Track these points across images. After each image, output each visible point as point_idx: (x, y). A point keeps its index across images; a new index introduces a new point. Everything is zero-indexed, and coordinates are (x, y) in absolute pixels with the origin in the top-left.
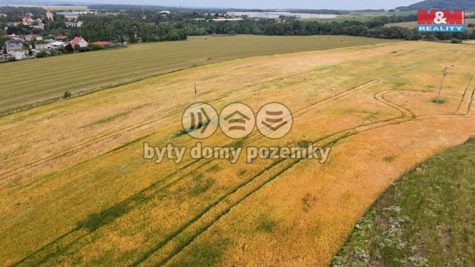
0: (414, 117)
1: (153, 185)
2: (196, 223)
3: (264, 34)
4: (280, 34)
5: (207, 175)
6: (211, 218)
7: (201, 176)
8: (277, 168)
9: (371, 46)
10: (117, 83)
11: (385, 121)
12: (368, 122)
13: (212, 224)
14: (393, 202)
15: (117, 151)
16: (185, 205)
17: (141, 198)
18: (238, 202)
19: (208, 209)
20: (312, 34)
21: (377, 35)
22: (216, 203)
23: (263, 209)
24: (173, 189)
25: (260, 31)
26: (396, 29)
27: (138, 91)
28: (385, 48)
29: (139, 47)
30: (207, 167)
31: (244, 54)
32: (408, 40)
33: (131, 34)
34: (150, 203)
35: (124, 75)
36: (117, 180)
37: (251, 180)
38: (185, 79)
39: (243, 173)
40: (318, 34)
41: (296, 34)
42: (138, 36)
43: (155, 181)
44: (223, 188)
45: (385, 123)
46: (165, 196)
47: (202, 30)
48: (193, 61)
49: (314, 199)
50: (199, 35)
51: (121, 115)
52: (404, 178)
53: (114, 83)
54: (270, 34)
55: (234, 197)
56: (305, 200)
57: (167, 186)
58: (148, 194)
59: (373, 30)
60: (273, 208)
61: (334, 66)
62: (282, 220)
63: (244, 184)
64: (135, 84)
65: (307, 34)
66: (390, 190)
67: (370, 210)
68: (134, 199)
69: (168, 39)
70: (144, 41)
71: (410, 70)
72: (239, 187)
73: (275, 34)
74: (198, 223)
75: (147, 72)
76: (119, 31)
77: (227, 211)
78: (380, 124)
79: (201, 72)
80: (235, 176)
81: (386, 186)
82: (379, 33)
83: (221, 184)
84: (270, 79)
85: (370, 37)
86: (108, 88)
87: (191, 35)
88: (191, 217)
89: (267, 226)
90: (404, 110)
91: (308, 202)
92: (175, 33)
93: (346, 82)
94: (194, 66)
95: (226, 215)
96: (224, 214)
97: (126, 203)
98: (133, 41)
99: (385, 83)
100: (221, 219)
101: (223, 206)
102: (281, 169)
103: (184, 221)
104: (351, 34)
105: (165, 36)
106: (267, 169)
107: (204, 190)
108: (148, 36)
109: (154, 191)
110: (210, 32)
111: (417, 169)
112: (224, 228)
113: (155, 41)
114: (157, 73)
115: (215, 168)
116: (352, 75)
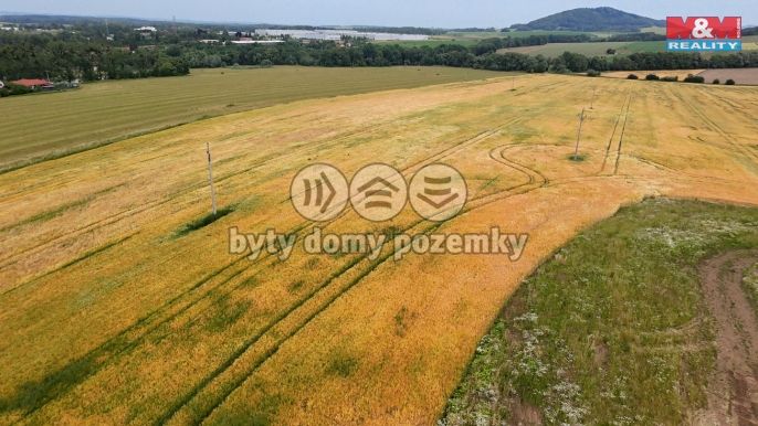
0: (546, 182)
1: (141, 321)
2: (221, 376)
3: (319, 65)
4: (344, 65)
5: (237, 296)
6: (247, 365)
7: (227, 296)
8: (353, 272)
9: (480, 81)
10: (64, 150)
11: (508, 190)
12: (484, 192)
13: (250, 374)
14: (527, 308)
15: (69, 269)
16: (201, 348)
17: (118, 346)
18: (292, 334)
19: (243, 350)
20: (394, 65)
21: (487, 66)
22: (256, 339)
23: (334, 340)
24: (179, 322)
25: (311, 60)
26: (513, 56)
27: (105, 162)
28: (500, 85)
29: (102, 89)
30: (237, 281)
31: (288, 97)
32: (530, 72)
33: (86, 67)
34: (137, 352)
35: (78, 135)
36: (73, 319)
37: (311, 296)
38: (188, 140)
39: (297, 285)
40: (403, 64)
41: (369, 64)
42: (99, 70)
43: (144, 314)
44: (266, 313)
45: (508, 193)
46: (164, 338)
47: (216, 58)
48: (204, 109)
49: (413, 315)
50: (210, 67)
51: (75, 205)
52: (539, 270)
53: (58, 151)
54: (328, 65)
55: (284, 326)
56: (398, 319)
57: (168, 320)
58: (132, 337)
59: (482, 58)
60: (350, 336)
61: (430, 111)
62: (364, 354)
63: (301, 303)
64: (99, 151)
65: (386, 65)
66: (522, 290)
67: (496, 323)
68: (107, 349)
69: (156, 74)
70: (112, 77)
71: (537, 115)
72: (292, 309)
73: (336, 64)
74: (227, 375)
75: (120, 130)
76: (62, 61)
77: (275, 350)
78: (501, 194)
79: (218, 128)
80: (284, 292)
81: (516, 285)
82: (490, 63)
83: (261, 307)
84: (333, 134)
85: (478, 68)
86: (45, 160)
87: (197, 67)
88: (214, 367)
89: (342, 367)
90: (533, 173)
91: (404, 322)
92: (167, 64)
93: (448, 135)
94: (205, 117)
95: (274, 356)
96: (269, 356)
97: (91, 356)
98: (90, 78)
99: (503, 135)
100: (266, 363)
101: (267, 342)
102: (358, 274)
103: (201, 376)
104: (451, 65)
105: (148, 68)
106: (337, 276)
107: (232, 320)
108: (119, 68)
109: (143, 330)
110: (229, 63)
111: (557, 256)
112: (270, 379)
113: (132, 77)
114: (137, 131)
115: (250, 282)
116: (457, 125)
